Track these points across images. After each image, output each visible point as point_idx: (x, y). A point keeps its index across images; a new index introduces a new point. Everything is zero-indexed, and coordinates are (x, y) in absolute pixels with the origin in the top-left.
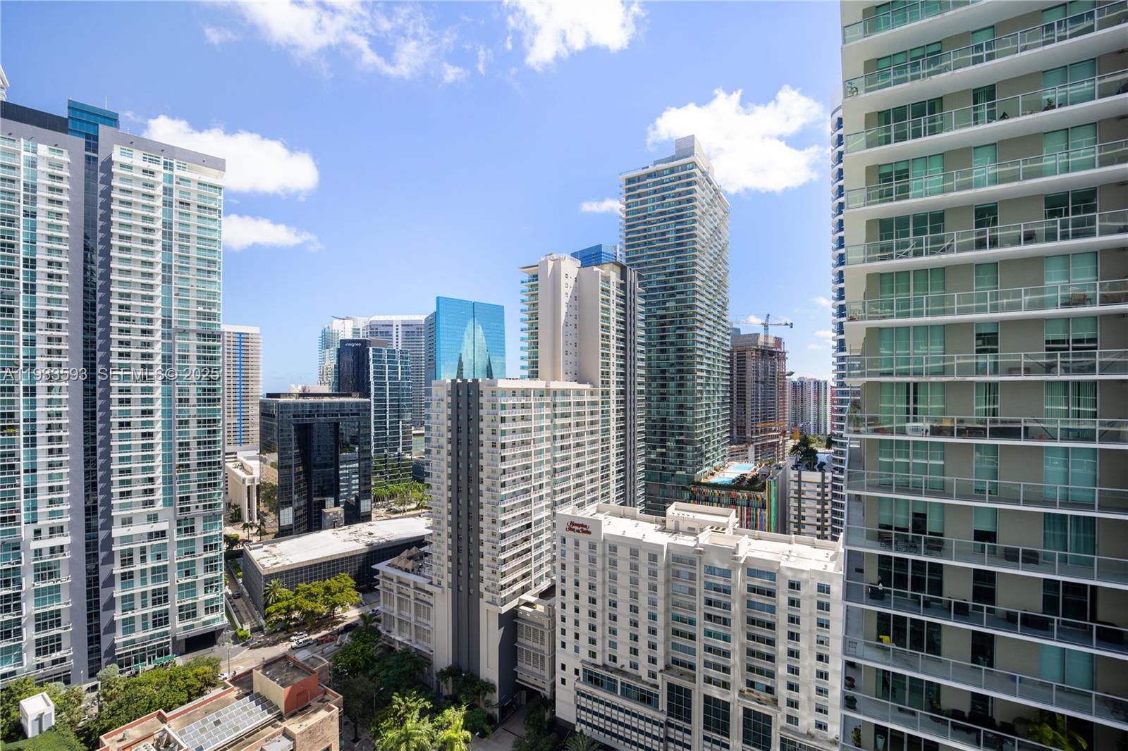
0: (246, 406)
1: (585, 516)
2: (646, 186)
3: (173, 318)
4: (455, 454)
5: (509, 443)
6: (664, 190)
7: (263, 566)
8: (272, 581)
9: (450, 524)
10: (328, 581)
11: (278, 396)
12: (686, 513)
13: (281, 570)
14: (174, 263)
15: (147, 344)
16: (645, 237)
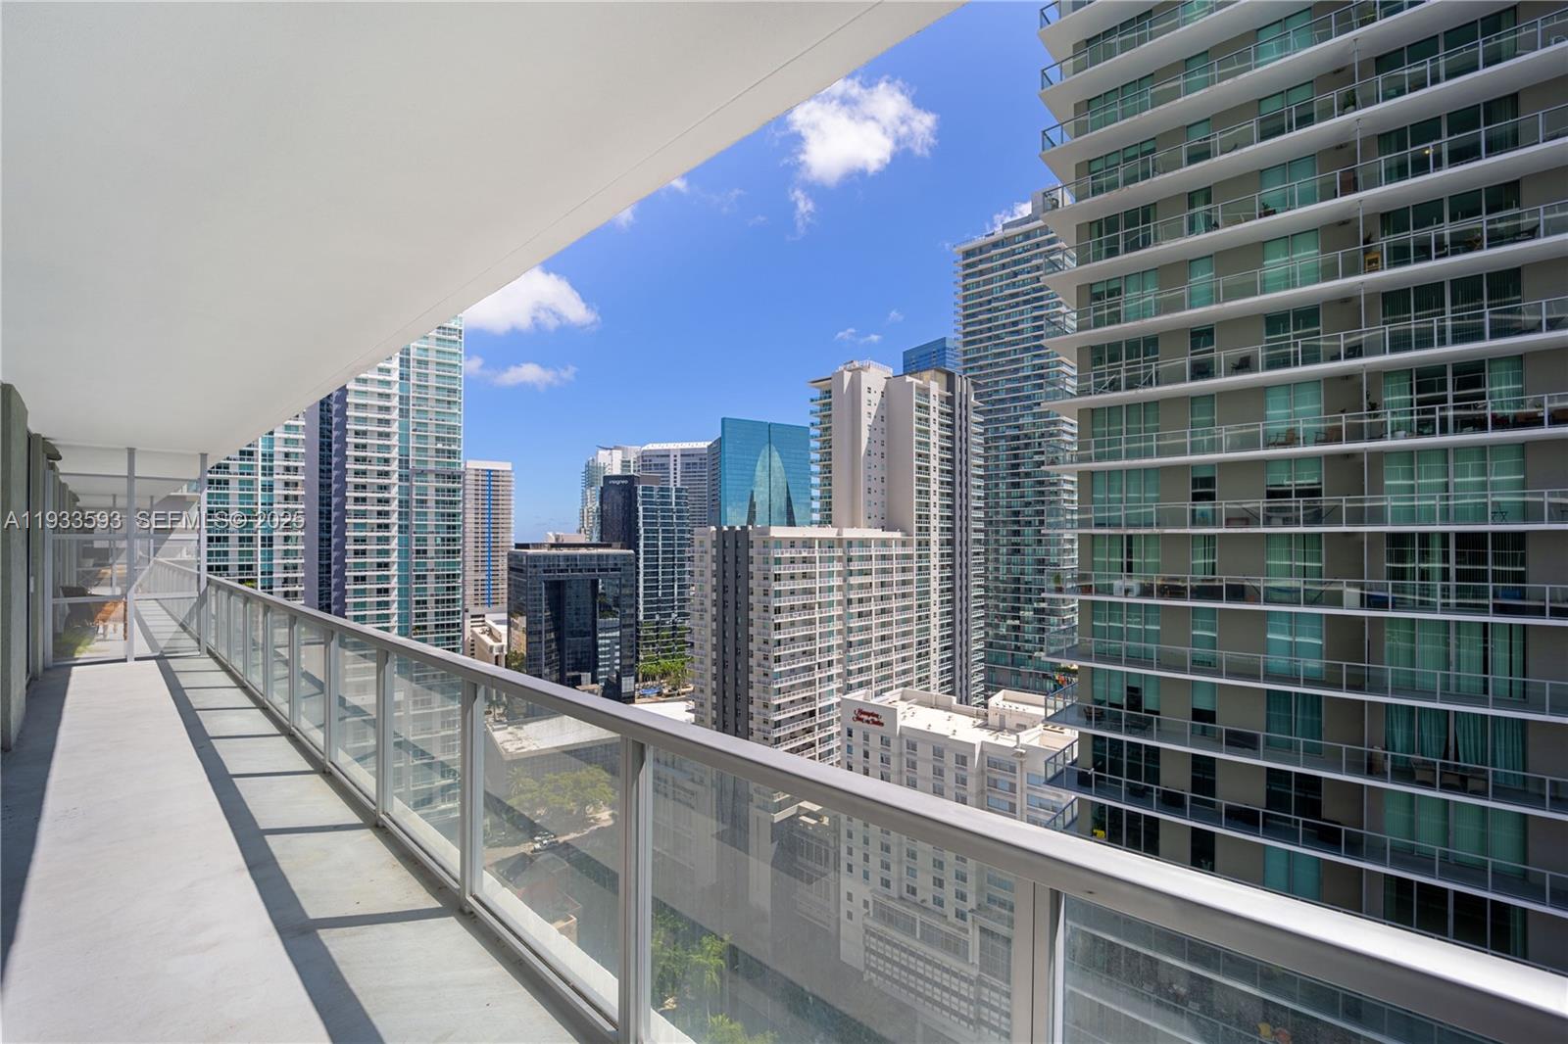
0: (496, 559)
1: (883, 704)
2: (990, 259)
3: (411, 457)
4: (721, 620)
5: (785, 607)
6: (1016, 263)
7: (506, 750)
8: (515, 769)
9: (715, 707)
10: (579, 773)
11: (526, 546)
12: (1014, 705)
13: (526, 756)
14: (411, 394)
15: (384, 488)
16: (990, 329)
